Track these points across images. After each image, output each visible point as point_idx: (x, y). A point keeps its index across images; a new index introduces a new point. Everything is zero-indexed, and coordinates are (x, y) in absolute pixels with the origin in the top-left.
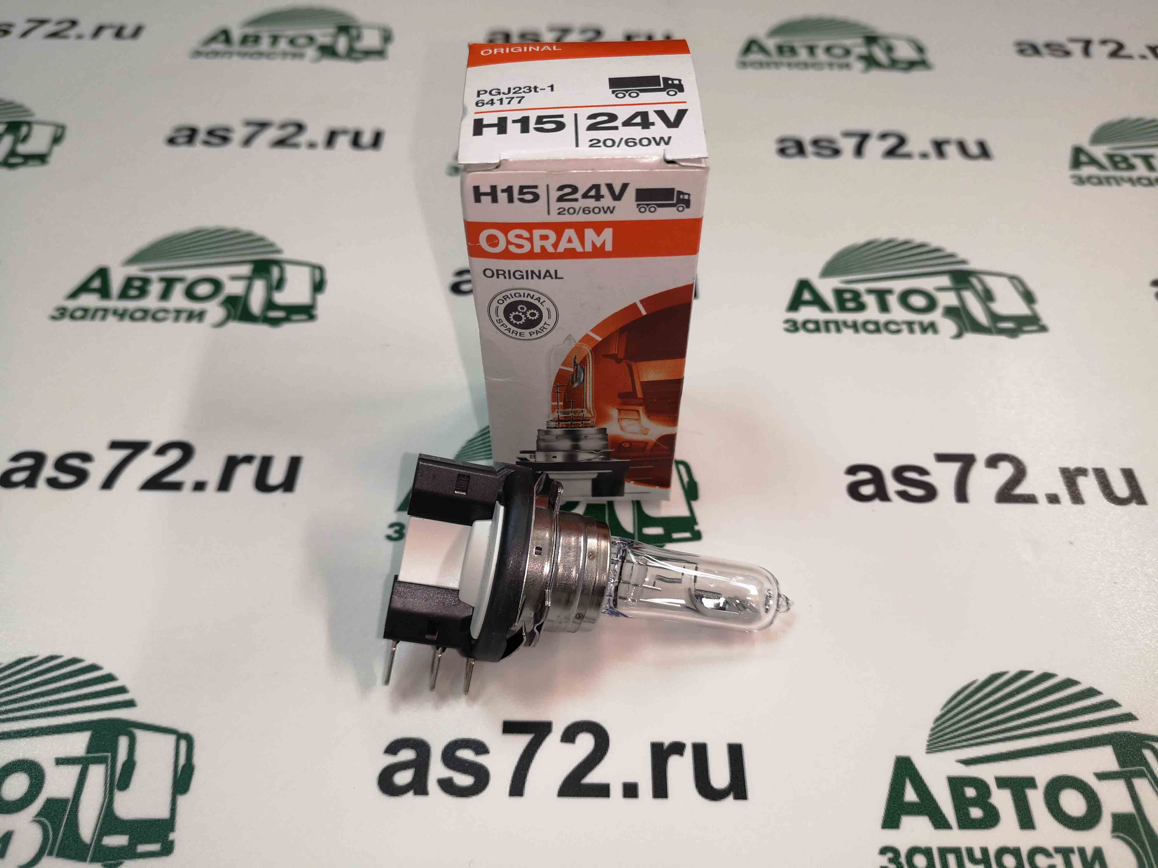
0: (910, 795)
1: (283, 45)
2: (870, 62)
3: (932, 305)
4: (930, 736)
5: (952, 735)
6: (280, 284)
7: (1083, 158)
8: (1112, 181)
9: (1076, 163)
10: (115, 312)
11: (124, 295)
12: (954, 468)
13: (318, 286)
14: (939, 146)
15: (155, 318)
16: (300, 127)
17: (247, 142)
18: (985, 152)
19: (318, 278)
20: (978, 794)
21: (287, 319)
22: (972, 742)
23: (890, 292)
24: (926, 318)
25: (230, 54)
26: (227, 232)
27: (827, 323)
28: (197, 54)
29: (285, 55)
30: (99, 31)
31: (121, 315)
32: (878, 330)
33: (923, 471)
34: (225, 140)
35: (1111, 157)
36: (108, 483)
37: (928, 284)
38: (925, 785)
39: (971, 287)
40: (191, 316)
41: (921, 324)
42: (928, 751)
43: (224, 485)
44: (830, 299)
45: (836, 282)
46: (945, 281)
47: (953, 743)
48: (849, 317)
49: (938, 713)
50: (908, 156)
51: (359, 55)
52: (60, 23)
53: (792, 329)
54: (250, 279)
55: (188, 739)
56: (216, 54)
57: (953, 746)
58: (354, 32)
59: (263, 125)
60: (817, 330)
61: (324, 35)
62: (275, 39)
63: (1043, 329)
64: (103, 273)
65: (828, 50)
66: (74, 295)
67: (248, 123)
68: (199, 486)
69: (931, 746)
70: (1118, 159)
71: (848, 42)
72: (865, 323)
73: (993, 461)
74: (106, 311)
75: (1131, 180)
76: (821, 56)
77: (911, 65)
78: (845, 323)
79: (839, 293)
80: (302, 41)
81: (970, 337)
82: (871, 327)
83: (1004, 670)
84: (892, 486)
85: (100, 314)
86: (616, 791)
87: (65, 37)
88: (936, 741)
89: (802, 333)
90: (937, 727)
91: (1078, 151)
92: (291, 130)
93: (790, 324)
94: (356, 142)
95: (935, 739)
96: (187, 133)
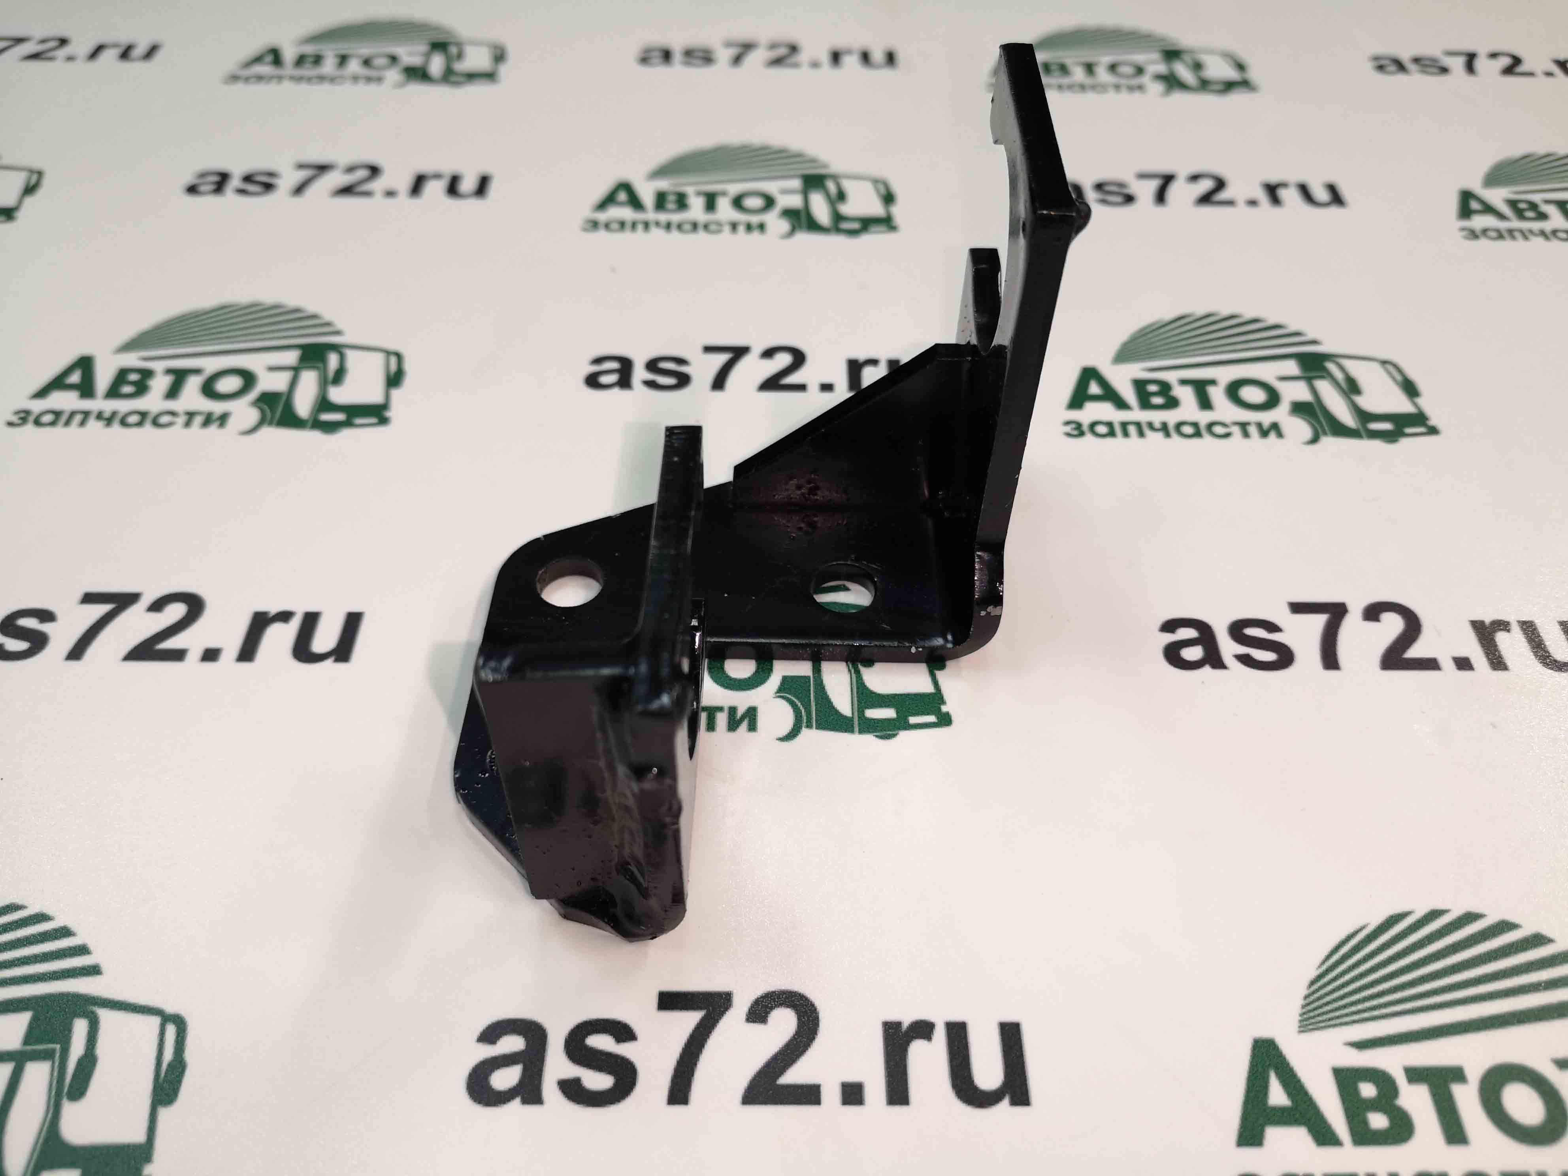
0: (1277, 1096)
1: (354, 66)
2: (1172, 82)
3: (1273, 400)
4: (1303, 1007)
5: (1336, 1005)
6: (339, 376)
7: (1474, 205)
8: (1517, 234)
9: (1465, 212)
10: (100, 416)
11: (113, 392)
12: (1320, 620)
13: (394, 379)
14: (1272, 191)
15: (155, 423)
16: (374, 171)
17: (299, 190)
18: (1336, 198)
19: (393, 367)
20: (1379, 1093)
21: (348, 423)
22: (1366, 1015)
23: (1213, 382)
24: (1266, 418)
25: (280, 78)
26: (266, 307)
27: (1124, 425)
28: (234, 78)
29: (355, 79)
30: (97, 52)
31: (109, 420)
32: (1198, 434)
33: (1272, 627)
34: (268, 187)
35: (1513, 204)
36: (76, 652)
37: (1267, 372)
38: (1299, 1081)
39: (1327, 375)
40: (208, 420)
41: (1259, 425)
42: (1302, 1029)
43: (247, 653)
44: (1129, 394)
45: (1137, 370)
46: (1291, 367)
47: (1338, 1017)
48: (1157, 417)
49: (1313, 973)
50: (1230, 203)
51: (462, 79)
52: (43, 41)
53: (1075, 433)
54: (296, 370)
55: (180, 1023)
56: (260, 78)
57: (1338, 1021)
58: (454, 50)
59: (323, 168)
60: (1112, 433)
61: (411, 54)
62: (343, 60)
63: (1433, 431)
64: (85, 364)
65: (1113, 68)
66: (42, 394)
67: (301, 166)
68: (211, 655)
69: (1305, 1023)
70: (1522, 206)
71: (1140, 58)
72: (1179, 426)
73: (1373, 612)
74: (86, 414)
75: (1543, 233)
76: (1103, 75)
77: (1229, 86)
78: (1151, 425)
79: (1140, 385)
80: (380, 62)
81: (1329, 442)
82: (1188, 430)
83: (1405, 909)
84: (1228, 648)
85: (78, 418)
86: (831, 1094)
87: (51, 59)
88: (1312, 1014)
89: (1089, 438)
90: (1313, 993)
91: (1466, 196)
92: (362, 174)
93: (1073, 426)
94: (453, 188)
95: (1310, 1011)
96: (216, 179)
